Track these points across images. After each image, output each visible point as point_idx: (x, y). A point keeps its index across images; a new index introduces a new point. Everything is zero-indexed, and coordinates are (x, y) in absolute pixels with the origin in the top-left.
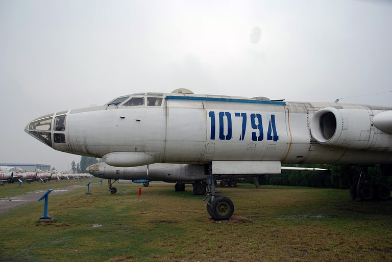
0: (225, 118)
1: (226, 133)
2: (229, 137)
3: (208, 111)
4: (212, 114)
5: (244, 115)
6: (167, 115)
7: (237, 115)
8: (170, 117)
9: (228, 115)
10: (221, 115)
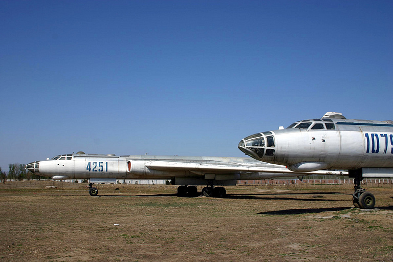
0: (375, 138)
1: (376, 149)
2: (377, 151)
3: (365, 133)
4: (367, 135)
5: (386, 136)
6: (340, 136)
7: (382, 135)
8: (342, 138)
9: (377, 135)
10: (372, 135)
